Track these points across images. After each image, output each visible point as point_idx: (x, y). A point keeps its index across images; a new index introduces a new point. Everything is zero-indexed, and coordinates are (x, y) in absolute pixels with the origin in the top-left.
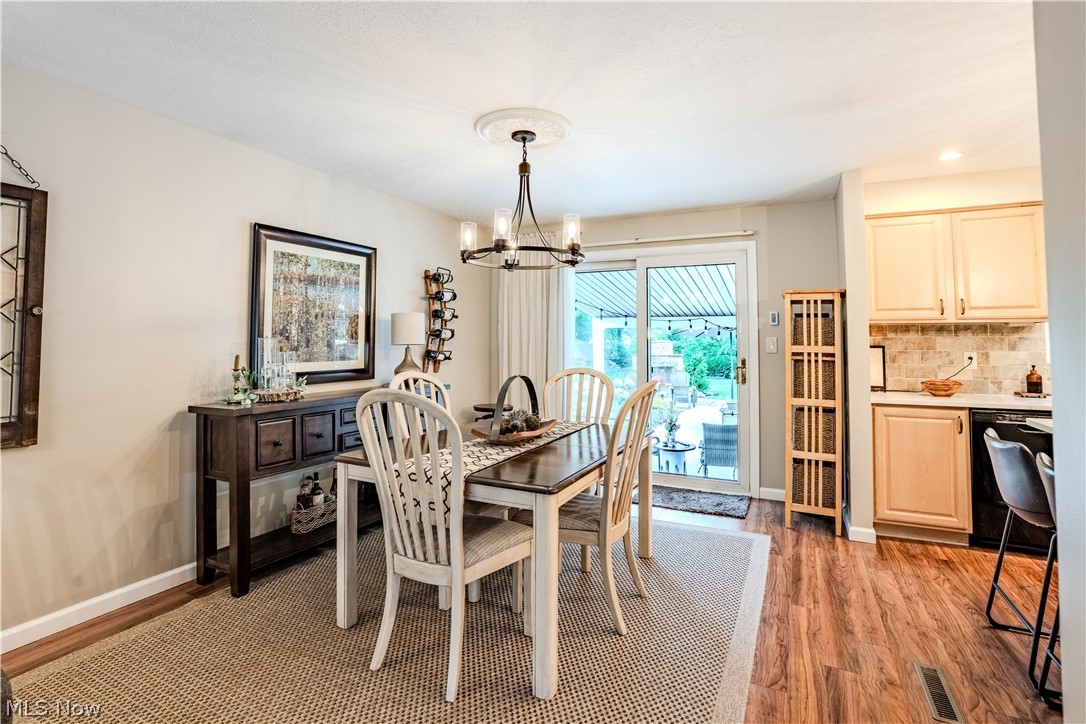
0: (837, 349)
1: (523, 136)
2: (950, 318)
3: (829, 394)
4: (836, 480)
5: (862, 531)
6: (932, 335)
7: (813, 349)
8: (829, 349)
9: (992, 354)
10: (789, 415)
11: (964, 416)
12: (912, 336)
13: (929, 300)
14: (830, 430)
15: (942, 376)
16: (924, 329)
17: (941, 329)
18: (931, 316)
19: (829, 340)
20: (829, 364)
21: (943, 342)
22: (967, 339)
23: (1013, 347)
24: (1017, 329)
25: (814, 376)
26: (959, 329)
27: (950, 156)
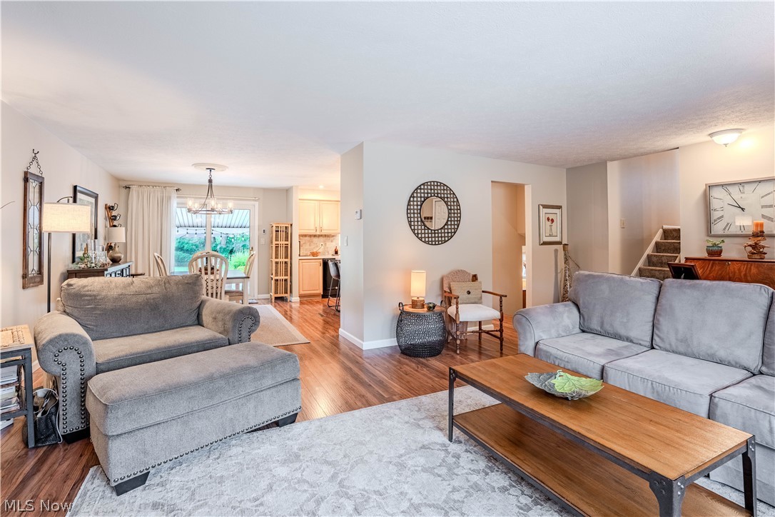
0: (289, 243)
1: (211, 169)
2: (318, 233)
3: (286, 257)
4: (288, 286)
5: (295, 299)
6: (312, 238)
7: (282, 243)
8: (287, 243)
9: (328, 243)
10: (274, 265)
11: (321, 261)
12: (307, 238)
13: (313, 227)
14: (286, 269)
15: (315, 251)
16: (310, 236)
17: (315, 236)
18: (313, 232)
19: (287, 240)
20: (287, 247)
21: (315, 240)
22: (321, 239)
23: (332, 241)
24: (333, 236)
25: (281, 251)
26: (319, 236)
27: (321, 187)
